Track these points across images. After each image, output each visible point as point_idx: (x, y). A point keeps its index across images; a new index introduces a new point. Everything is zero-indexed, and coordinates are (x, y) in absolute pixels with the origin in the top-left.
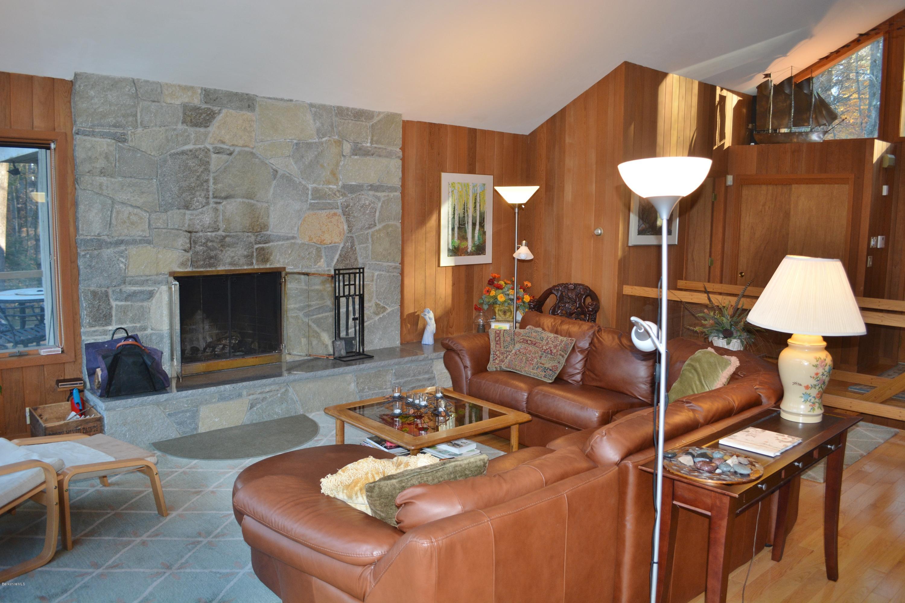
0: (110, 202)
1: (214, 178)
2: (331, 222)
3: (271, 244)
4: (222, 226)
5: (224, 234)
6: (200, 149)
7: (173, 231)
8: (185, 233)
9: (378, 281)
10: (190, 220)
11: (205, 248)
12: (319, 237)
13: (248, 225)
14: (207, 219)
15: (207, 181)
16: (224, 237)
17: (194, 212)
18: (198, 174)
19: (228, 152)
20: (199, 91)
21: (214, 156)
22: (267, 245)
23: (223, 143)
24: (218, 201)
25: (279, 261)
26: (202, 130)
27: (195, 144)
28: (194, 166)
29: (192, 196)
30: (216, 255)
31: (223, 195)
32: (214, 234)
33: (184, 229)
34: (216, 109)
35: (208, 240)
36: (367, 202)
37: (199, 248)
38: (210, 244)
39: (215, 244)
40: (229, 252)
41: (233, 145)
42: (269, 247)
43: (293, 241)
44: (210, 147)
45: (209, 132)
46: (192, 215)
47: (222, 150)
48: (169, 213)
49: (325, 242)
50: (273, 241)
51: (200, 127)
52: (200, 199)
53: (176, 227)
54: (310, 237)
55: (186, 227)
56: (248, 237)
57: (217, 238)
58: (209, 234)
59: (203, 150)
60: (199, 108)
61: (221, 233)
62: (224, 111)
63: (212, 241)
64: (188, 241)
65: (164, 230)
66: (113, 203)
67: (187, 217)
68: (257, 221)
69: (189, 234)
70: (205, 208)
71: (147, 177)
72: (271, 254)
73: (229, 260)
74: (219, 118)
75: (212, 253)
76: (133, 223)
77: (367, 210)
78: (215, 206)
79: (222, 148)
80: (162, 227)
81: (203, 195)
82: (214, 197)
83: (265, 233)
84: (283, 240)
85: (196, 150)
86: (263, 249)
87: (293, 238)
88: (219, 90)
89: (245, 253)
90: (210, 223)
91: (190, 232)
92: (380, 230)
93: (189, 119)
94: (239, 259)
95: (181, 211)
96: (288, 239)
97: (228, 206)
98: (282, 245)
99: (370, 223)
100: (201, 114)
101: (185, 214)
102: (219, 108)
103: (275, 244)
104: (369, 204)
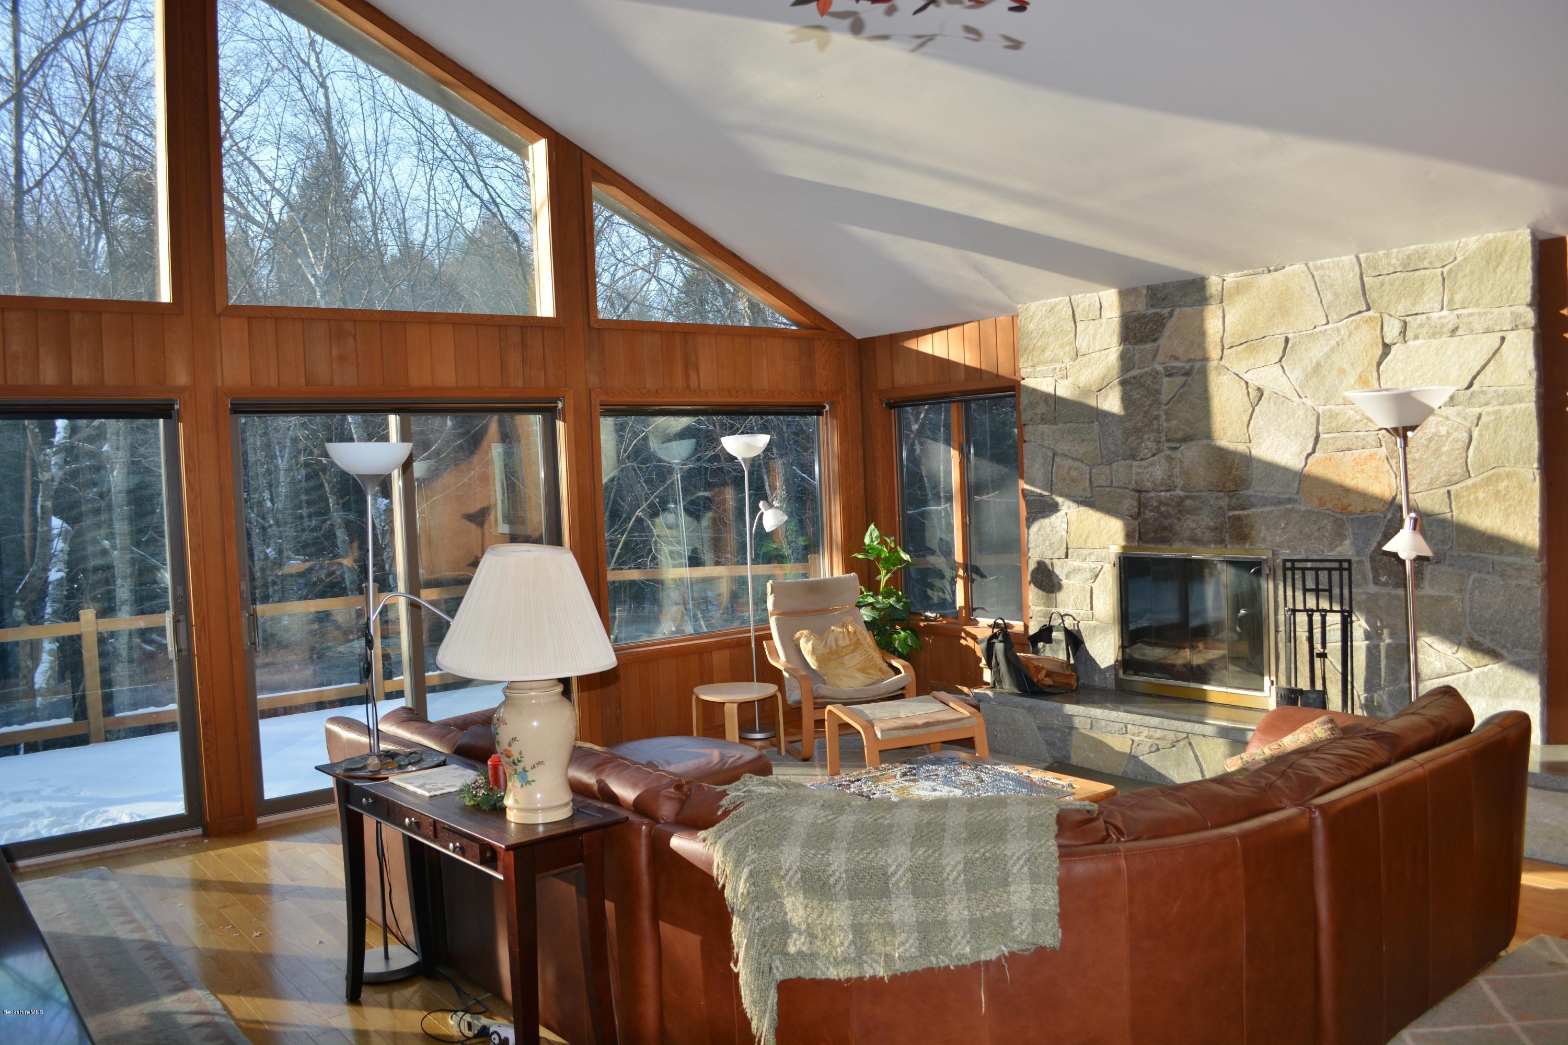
0: (1051, 454)
1: (1166, 414)
2: (1363, 471)
3: (1253, 510)
4: (1179, 482)
5: (1182, 494)
6: (1146, 373)
7: (1119, 490)
8: (1132, 493)
9: (1477, 592)
10: (1138, 474)
11: (1156, 515)
12: (1339, 499)
13: (1215, 481)
14: (1158, 471)
15: (1157, 418)
16: (1182, 499)
17: (1144, 463)
18: (1145, 409)
19: (1183, 371)
20: (1144, 292)
21: (1166, 380)
22: (1246, 512)
23: (1177, 359)
24: (1173, 445)
25: (1264, 540)
26: (1149, 346)
27: (1139, 368)
28: (1140, 399)
29: (1138, 441)
30: (1171, 526)
31: (1180, 435)
32: (1168, 494)
33: (1131, 487)
34: (1165, 311)
35: (1161, 503)
36: (1443, 430)
37: (1149, 515)
38: (1163, 509)
39: (1170, 510)
40: (1189, 522)
41: (1190, 360)
42: (1247, 517)
43: (1289, 506)
44: (1160, 368)
45: (1159, 346)
46: (1139, 467)
47: (1175, 371)
48: (1114, 465)
49: (1350, 509)
50: (1253, 506)
51: (1146, 342)
52: (1149, 443)
53: (1122, 484)
54: (1321, 499)
55: (1133, 485)
56: (1217, 498)
57: (1173, 500)
58: (1162, 494)
59: (1150, 374)
60: (1144, 316)
61: (1179, 492)
62: (1177, 310)
63: (1166, 505)
64: (1135, 504)
65: (1108, 489)
66: (1054, 455)
67: (1135, 470)
68: (1230, 473)
69: (1137, 494)
70: (1155, 458)
71: (1086, 420)
72: (1252, 527)
73: (1188, 533)
74: (1170, 324)
75: (1167, 522)
76: (1073, 480)
77: (1443, 445)
78: (1168, 452)
79: (1174, 367)
80: (1104, 484)
81: (1152, 438)
82: (1168, 441)
83: (1245, 492)
84: (1272, 504)
85: (1142, 376)
86: (1239, 518)
87: (1290, 500)
88: (1169, 283)
89: (1212, 524)
90: (1163, 479)
91: (1139, 491)
92: (1474, 485)
93: (1132, 333)
94: (1203, 533)
95: (1127, 462)
96: (1279, 503)
97: (1186, 452)
98: (1270, 512)
99: (1453, 471)
100: (1147, 323)
101: (1131, 466)
102: (1169, 309)
103: (1259, 510)
104: (1448, 432)
